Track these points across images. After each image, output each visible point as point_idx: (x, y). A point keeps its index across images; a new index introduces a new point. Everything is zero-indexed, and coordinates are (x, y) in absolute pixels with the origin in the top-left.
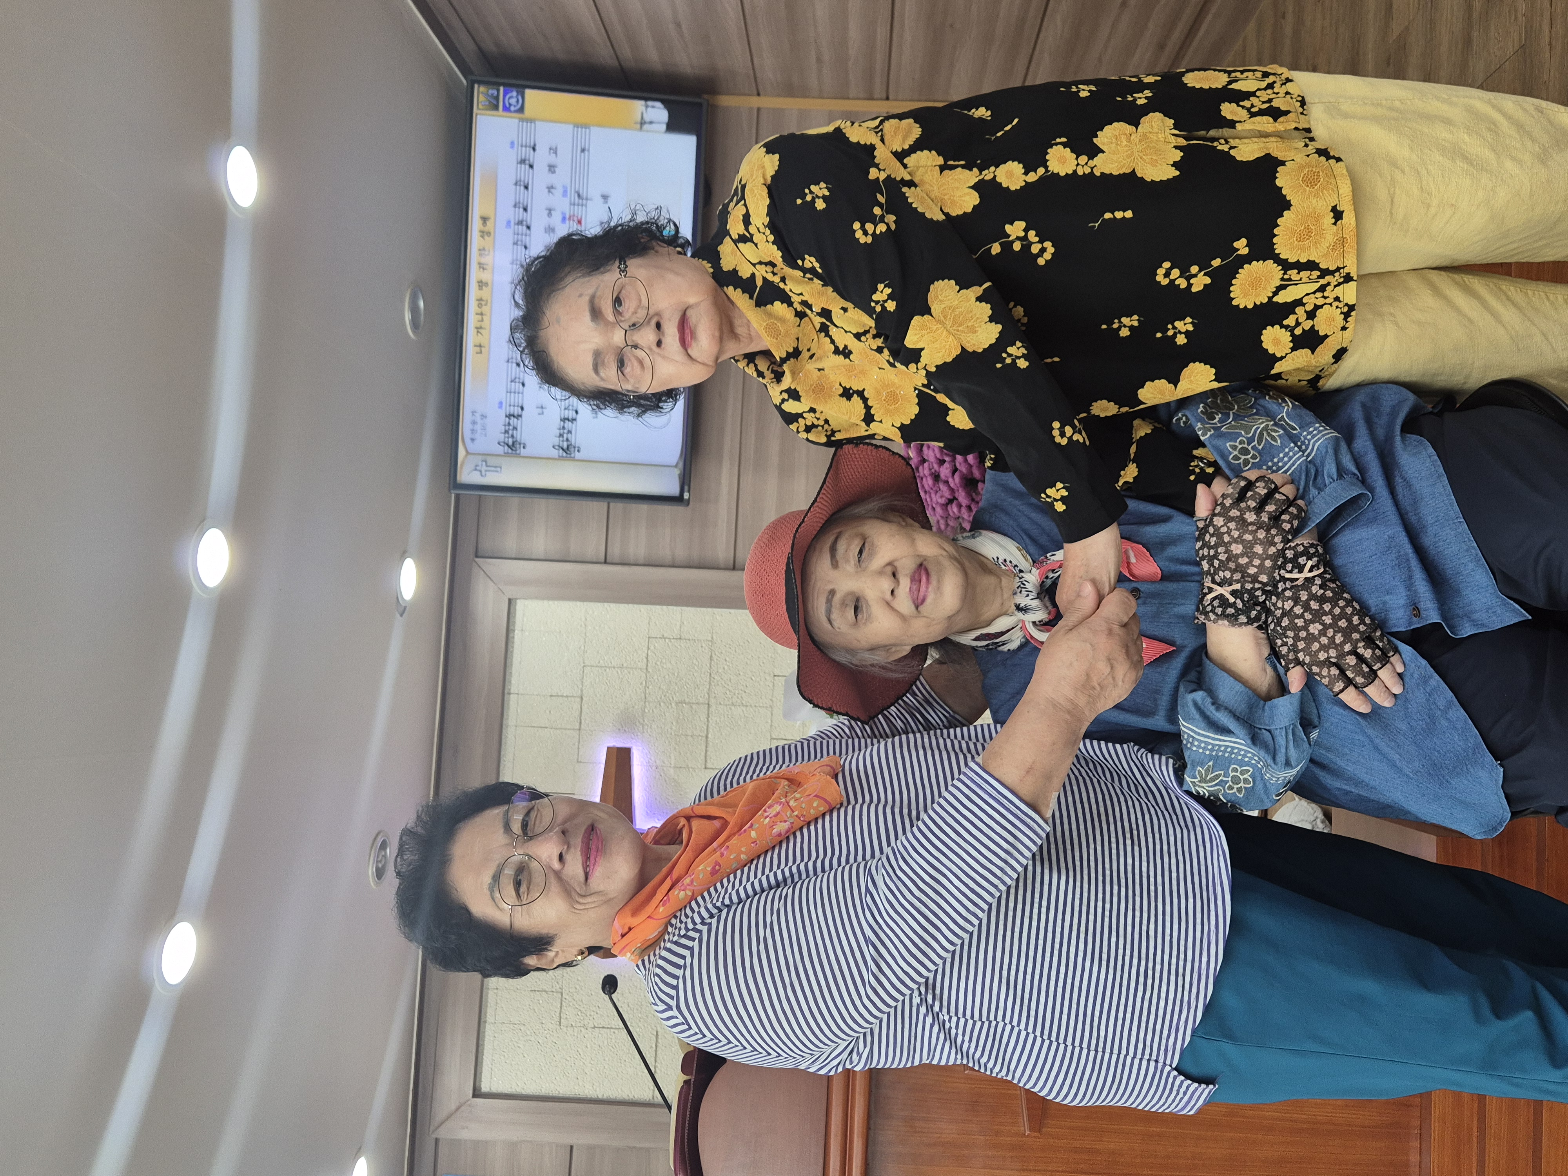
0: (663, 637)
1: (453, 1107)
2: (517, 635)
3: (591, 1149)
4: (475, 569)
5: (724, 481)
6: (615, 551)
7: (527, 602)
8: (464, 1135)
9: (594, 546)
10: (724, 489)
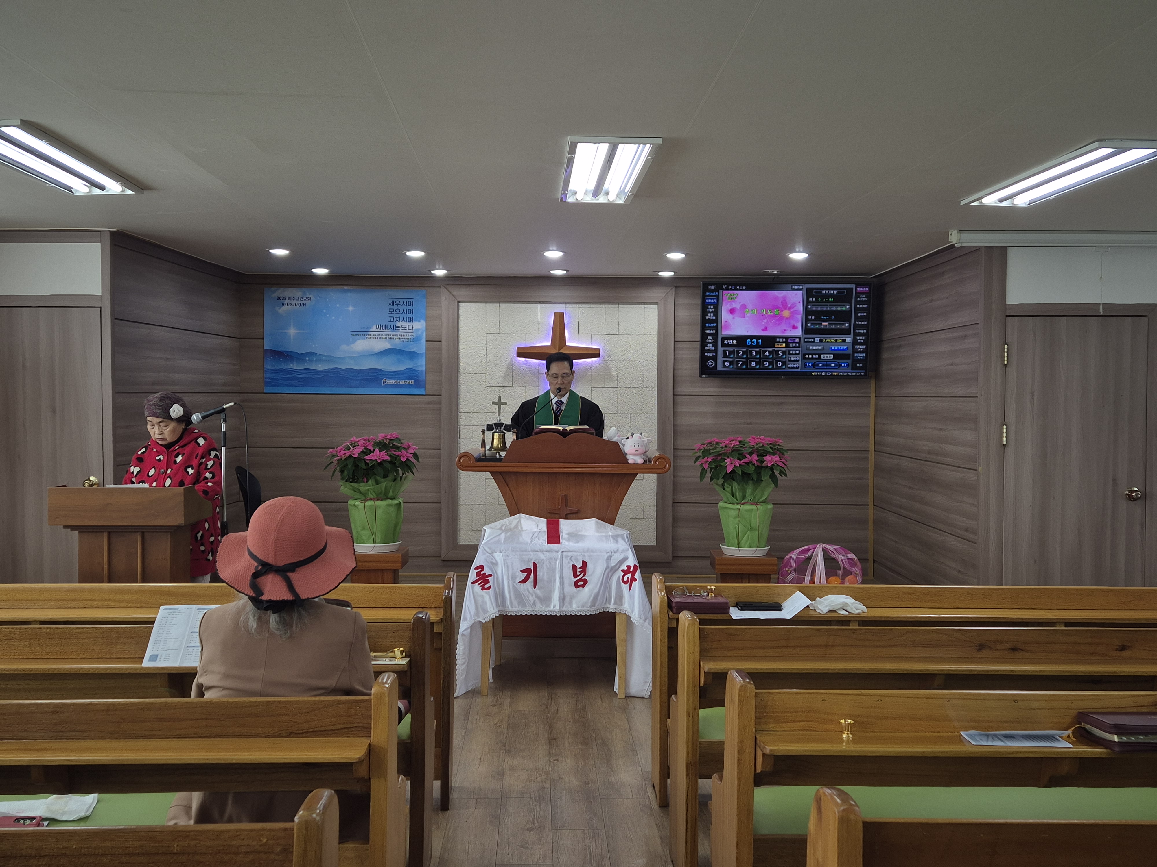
0: (644, 367)
1: (454, 293)
2: (643, 306)
3: (440, 349)
4: (671, 288)
5: (711, 389)
6: (679, 345)
7: (657, 309)
8: (443, 298)
9: (680, 336)
10: (707, 390)
